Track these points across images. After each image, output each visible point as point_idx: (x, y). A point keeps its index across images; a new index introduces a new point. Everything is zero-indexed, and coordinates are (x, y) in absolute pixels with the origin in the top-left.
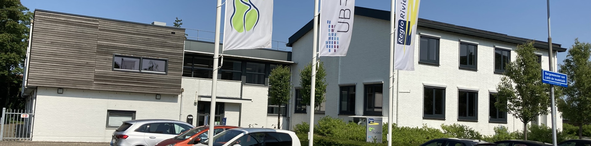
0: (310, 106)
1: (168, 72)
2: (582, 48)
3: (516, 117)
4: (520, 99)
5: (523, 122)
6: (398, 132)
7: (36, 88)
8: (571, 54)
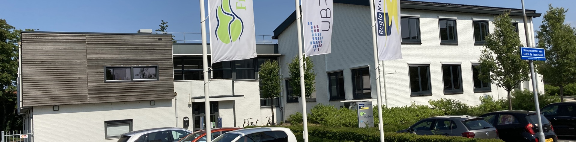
0: (301, 97)
1: (160, 78)
2: (556, 13)
3: (499, 86)
4: (501, 69)
5: (507, 90)
6: (389, 112)
7: (32, 108)
8: (546, 19)
